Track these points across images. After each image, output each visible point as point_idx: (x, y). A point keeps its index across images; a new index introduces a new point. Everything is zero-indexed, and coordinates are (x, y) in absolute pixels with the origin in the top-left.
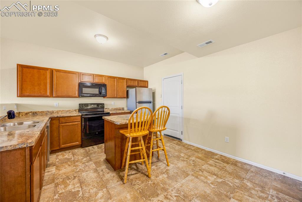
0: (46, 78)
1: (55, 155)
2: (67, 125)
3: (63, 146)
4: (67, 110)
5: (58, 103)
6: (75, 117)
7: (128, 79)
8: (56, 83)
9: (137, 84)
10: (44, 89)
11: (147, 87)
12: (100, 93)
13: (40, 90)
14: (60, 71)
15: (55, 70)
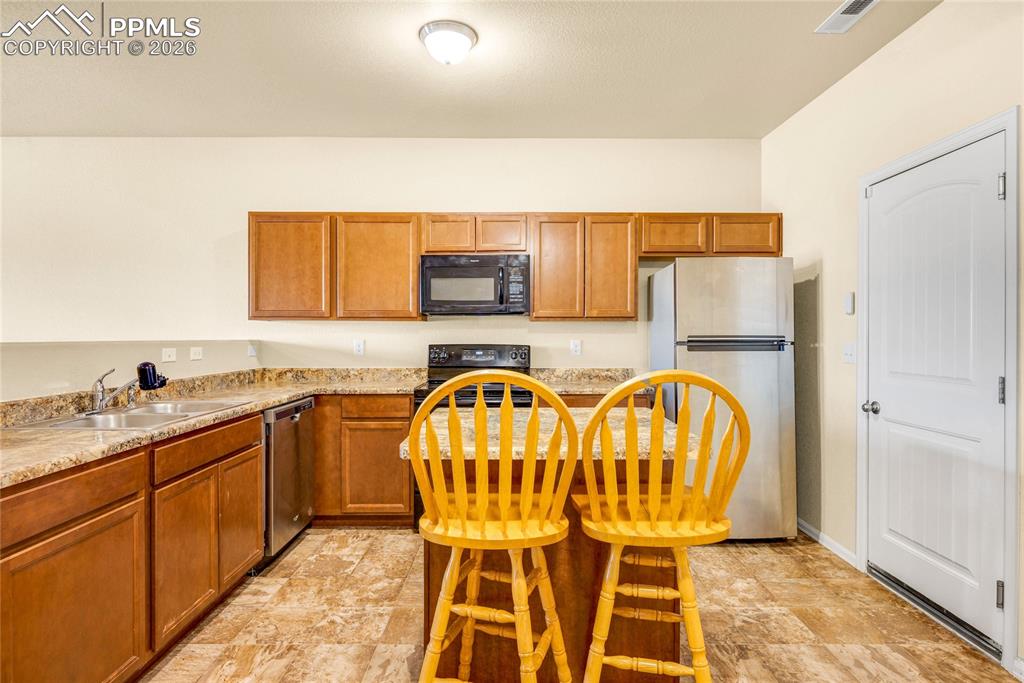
0: (318, 248)
1: (323, 537)
2: (365, 430)
3: (351, 507)
4: (389, 368)
5: (365, 342)
6: (392, 400)
7: (646, 215)
8: (346, 267)
9: (701, 240)
10: (312, 290)
11: (777, 252)
12: (502, 298)
13: (303, 294)
14: (357, 220)
15: (341, 218)
